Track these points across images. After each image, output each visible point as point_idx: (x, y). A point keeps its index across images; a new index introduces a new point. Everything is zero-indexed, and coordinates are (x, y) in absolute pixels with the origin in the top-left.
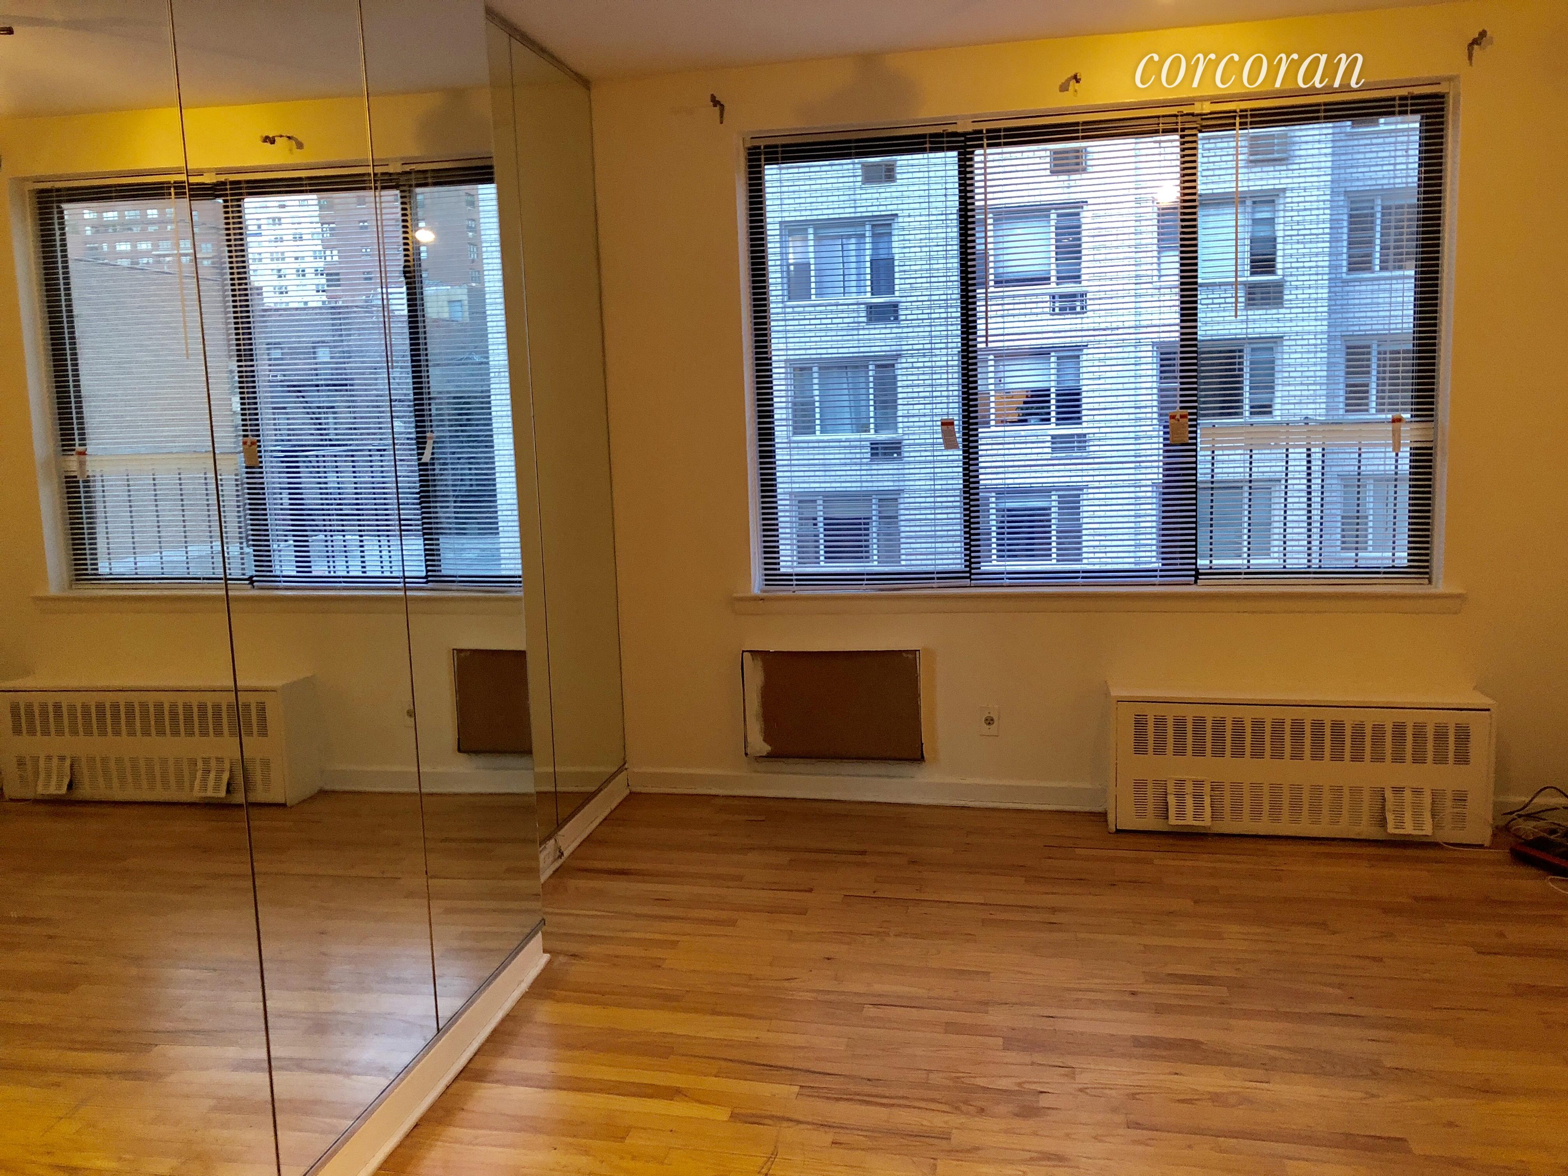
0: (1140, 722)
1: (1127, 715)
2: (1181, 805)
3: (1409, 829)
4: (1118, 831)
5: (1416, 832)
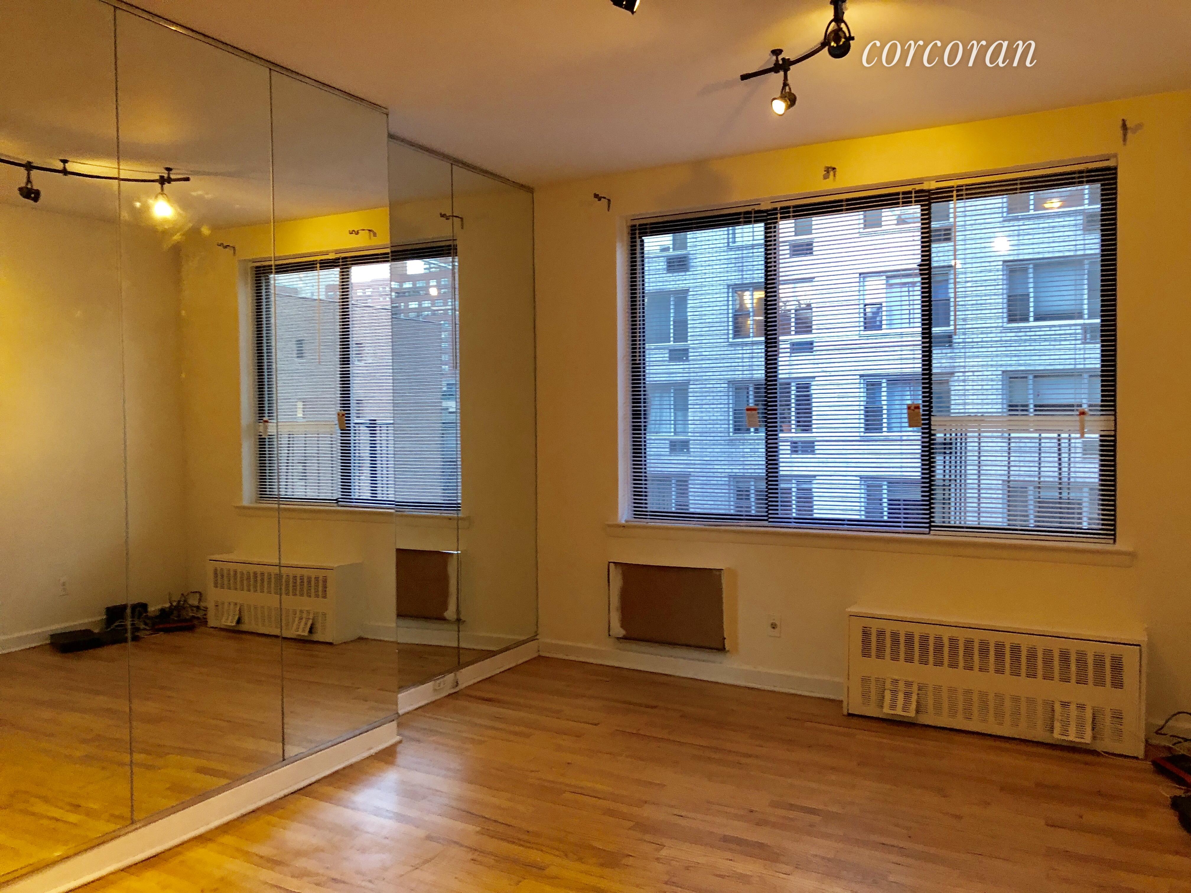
0: (866, 633)
1: (857, 626)
2: (894, 699)
3: (1072, 737)
4: (850, 715)
5: (1078, 740)
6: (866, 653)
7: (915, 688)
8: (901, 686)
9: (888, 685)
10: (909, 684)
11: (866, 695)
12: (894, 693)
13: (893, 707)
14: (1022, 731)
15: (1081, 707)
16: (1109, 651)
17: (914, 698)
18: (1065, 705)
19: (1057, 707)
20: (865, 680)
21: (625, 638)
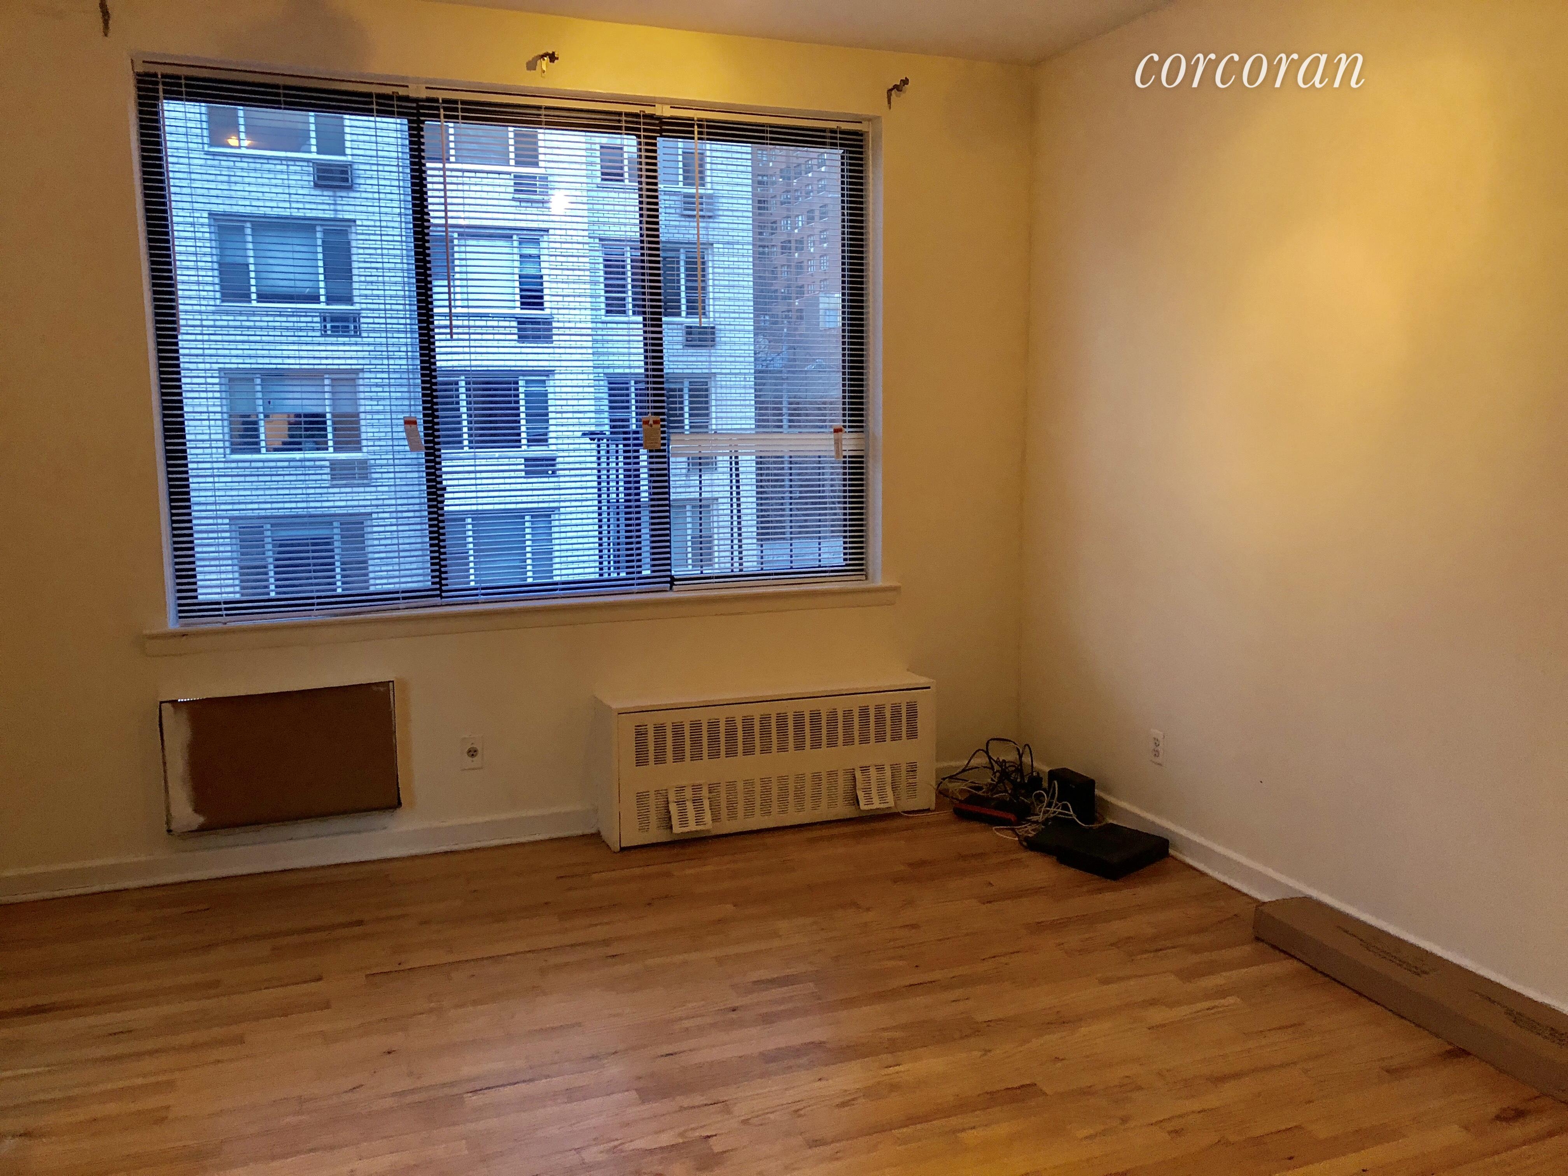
0: (640, 733)
1: (628, 727)
2: (683, 814)
3: (877, 804)
4: (623, 849)
5: (882, 806)
6: (641, 760)
7: (705, 792)
8: (688, 794)
9: (672, 797)
10: (697, 788)
11: (643, 817)
12: (681, 803)
13: (684, 822)
14: (825, 812)
15: (880, 768)
16: (902, 699)
17: (706, 803)
18: (865, 769)
19: (858, 774)
20: (641, 797)
21: (202, 829)
